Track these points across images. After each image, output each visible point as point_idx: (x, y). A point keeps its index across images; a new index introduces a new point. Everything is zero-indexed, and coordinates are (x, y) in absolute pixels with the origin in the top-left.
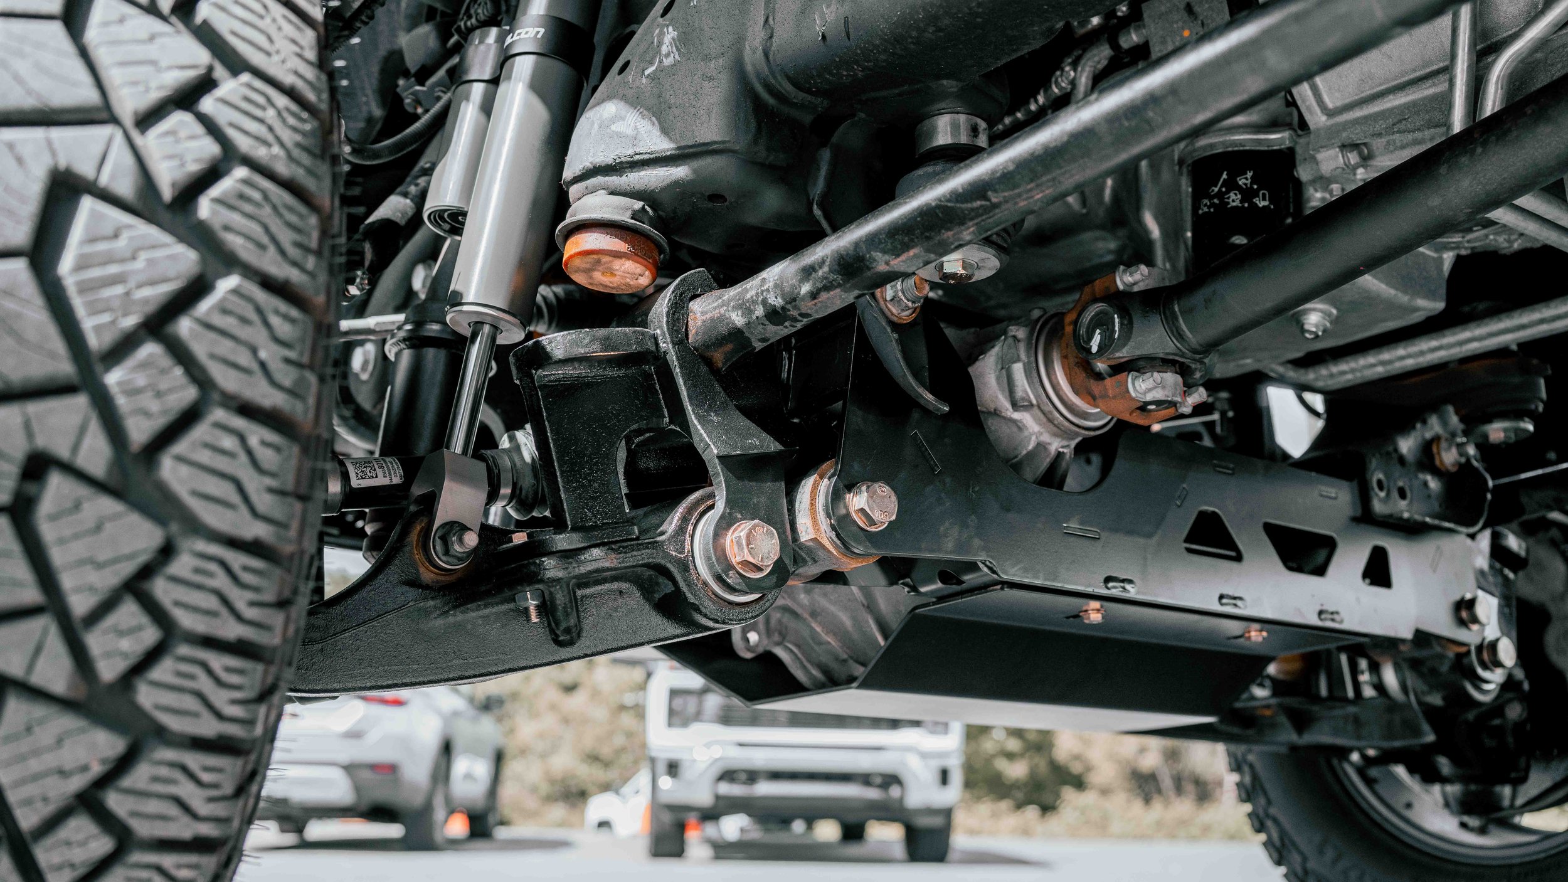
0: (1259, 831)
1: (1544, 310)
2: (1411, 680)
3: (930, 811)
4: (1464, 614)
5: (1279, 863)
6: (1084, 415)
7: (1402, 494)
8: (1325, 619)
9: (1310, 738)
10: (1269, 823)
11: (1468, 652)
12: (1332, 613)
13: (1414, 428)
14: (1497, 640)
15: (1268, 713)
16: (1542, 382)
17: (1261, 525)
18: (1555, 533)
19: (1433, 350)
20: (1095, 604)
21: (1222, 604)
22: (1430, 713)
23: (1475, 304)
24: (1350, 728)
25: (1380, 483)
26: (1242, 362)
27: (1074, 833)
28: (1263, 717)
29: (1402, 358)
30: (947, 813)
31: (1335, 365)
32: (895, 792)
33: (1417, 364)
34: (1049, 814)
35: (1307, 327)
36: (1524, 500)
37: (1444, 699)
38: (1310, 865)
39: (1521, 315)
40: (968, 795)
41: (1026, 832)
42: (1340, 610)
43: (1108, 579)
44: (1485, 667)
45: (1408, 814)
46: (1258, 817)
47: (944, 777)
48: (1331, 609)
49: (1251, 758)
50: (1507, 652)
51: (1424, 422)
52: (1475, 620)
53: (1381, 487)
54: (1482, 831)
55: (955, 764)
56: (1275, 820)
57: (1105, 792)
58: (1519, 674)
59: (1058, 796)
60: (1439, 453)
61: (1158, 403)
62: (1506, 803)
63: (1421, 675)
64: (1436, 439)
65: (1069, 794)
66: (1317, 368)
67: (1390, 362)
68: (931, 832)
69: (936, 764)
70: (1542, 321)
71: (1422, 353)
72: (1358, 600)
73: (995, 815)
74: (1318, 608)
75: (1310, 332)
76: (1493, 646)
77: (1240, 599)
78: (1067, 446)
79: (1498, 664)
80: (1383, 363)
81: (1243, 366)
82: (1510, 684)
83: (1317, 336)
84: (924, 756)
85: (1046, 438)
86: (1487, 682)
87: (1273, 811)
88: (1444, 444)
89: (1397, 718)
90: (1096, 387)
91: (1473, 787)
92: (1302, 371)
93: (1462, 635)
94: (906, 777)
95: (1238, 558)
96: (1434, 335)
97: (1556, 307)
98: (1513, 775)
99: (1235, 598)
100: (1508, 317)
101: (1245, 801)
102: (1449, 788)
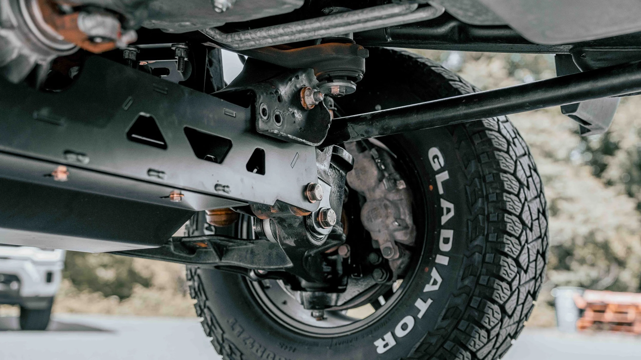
0: (200, 315)
1: (360, 14)
2: (279, 230)
3: (38, 298)
4: (308, 194)
5: (209, 335)
6: (54, 40)
7: (278, 119)
8: (219, 190)
9: (225, 262)
10: (206, 310)
11: (310, 215)
12: (224, 187)
13: (290, 80)
14: (328, 209)
15: (203, 245)
16: (364, 60)
17: (183, 128)
18: (374, 152)
19: (300, 32)
20: (62, 168)
21: (149, 175)
22: (289, 249)
23: (332, 8)
24: (248, 256)
25: (264, 110)
26: (183, 23)
27: (138, 313)
28: (200, 247)
29: (281, 35)
30: (51, 300)
31: (244, 34)
32: (14, 286)
33: (291, 40)
34: (124, 300)
35: (216, 4)
36: (350, 130)
37: (295, 242)
38: (225, 336)
39: (347, 16)
40: (73, 289)
41: (108, 312)
42: (229, 185)
43: (67, 152)
44: (319, 226)
45: (283, 307)
46: (200, 307)
47: (49, 277)
48: (223, 184)
49: (199, 271)
50: (332, 217)
51: (297, 77)
52: (314, 198)
53: (264, 114)
54: (321, 318)
55: (57, 269)
56: (209, 308)
57: (162, 288)
58: (340, 230)
59: (131, 288)
60: (304, 98)
61: (104, 38)
62: (333, 303)
63: (284, 227)
64: (303, 88)
65: (138, 290)
66: (233, 34)
67: (275, 37)
68: (38, 311)
69: (44, 269)
70: (359, 22)
71: (293, 33)
72: (242, 180)
73: (91, 301)
74: (216, 183)
75: (219, 8)
76: (325, 213)
77: (163, 173)
78: (44, 60)
79: (327, 224)
80: (271, 37)
81: (184, 26)
82: (333, 235)
83: (222, 12)
84: (35, 263)
85: (26, 51)
86: (320, 234)
87: (208, 303)
88: (307, 92)
89: (274, 253)
90: (58, 20)
91: (317, 294)
92: (224, 36)
93: (305, 205)
94: (23, 277)
95: (164, 147)
96: (300, 22)
97: (367, 13)
98: (340, 288)
99: (159, 172)
100: (341, 16)
101: (194, 298)
102: (304, 294)
